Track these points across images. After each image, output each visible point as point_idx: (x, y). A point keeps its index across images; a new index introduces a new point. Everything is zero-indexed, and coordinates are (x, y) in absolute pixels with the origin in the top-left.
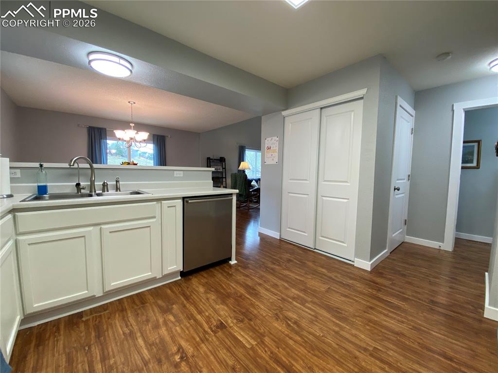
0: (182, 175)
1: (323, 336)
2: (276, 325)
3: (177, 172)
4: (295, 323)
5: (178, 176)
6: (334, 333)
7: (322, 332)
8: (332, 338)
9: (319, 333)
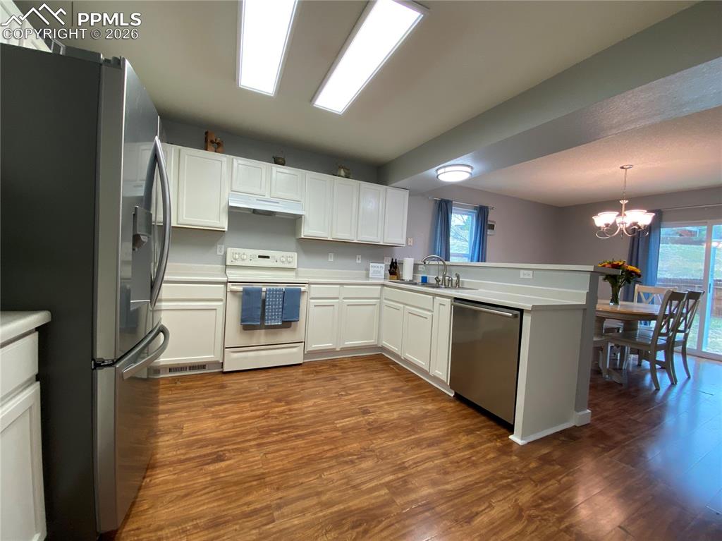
0: (531, 277)
1: (321, 476)
2: (355, 445)
3: (526, 272)
4: (352, 462)
5: (527, 277)
6: (320, 490)
7: (326, 479)
8: (312, 484)
9: (326, 475)
